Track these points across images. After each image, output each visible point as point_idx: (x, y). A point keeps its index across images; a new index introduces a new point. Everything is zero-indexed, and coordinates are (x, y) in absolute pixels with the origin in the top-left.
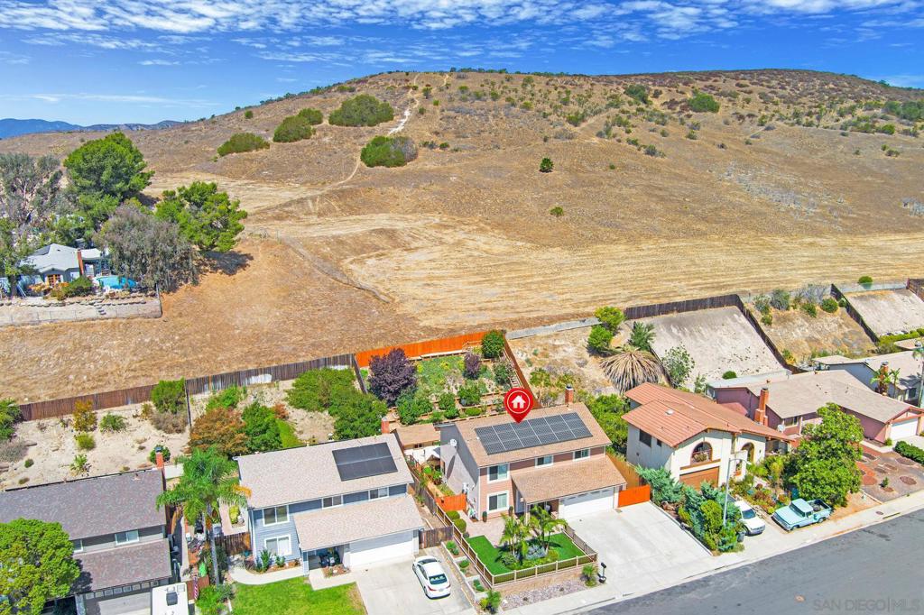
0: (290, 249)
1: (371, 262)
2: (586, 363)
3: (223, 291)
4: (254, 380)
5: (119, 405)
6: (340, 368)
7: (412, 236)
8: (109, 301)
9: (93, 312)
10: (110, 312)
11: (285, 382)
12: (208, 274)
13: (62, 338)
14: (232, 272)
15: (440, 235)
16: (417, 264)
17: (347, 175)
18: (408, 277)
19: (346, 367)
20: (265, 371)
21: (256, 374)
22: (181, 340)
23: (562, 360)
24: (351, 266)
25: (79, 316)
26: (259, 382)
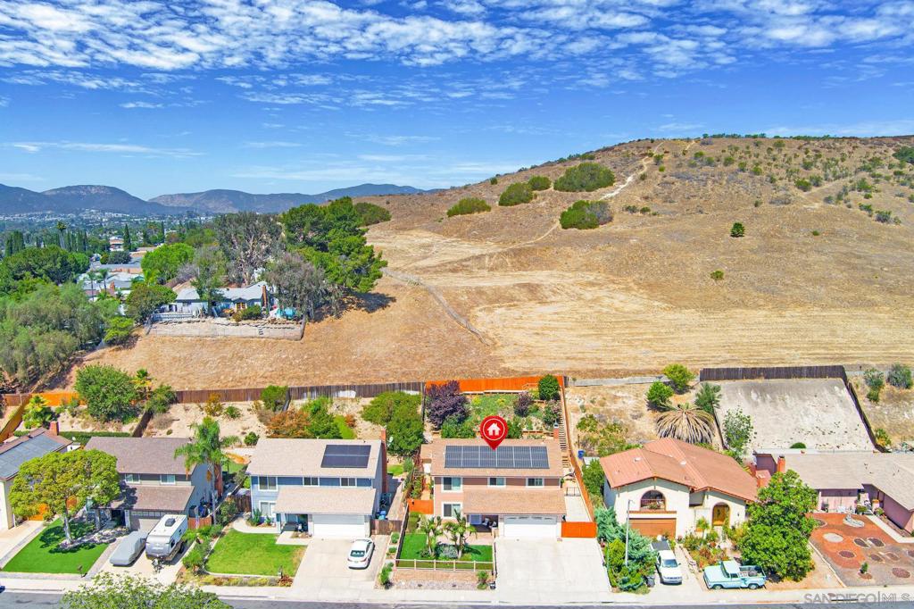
0: (432, 296)
1: (499, 311)
2: (641, 416)
3: (358, 325)
4: (342, 394)
5: (241, 401)
6: (412, 393)
7: (553, 291)
8: (270, 325)
9: (255, 331)
10: (266, 334)
11: (366, 399)
12: (352, 310)
13: (227, 349)
14: (373, 310)
15: (581, 292)
16: (540, 316)
17: (539, 236)
18: (522, 325)
19: (418, 393)
20: (351, 388)
21: (344, 390)
22: (307, 359)
23: (617, 410)
24: (479, 314)
25: (244, 334)
26: (346, 396)
